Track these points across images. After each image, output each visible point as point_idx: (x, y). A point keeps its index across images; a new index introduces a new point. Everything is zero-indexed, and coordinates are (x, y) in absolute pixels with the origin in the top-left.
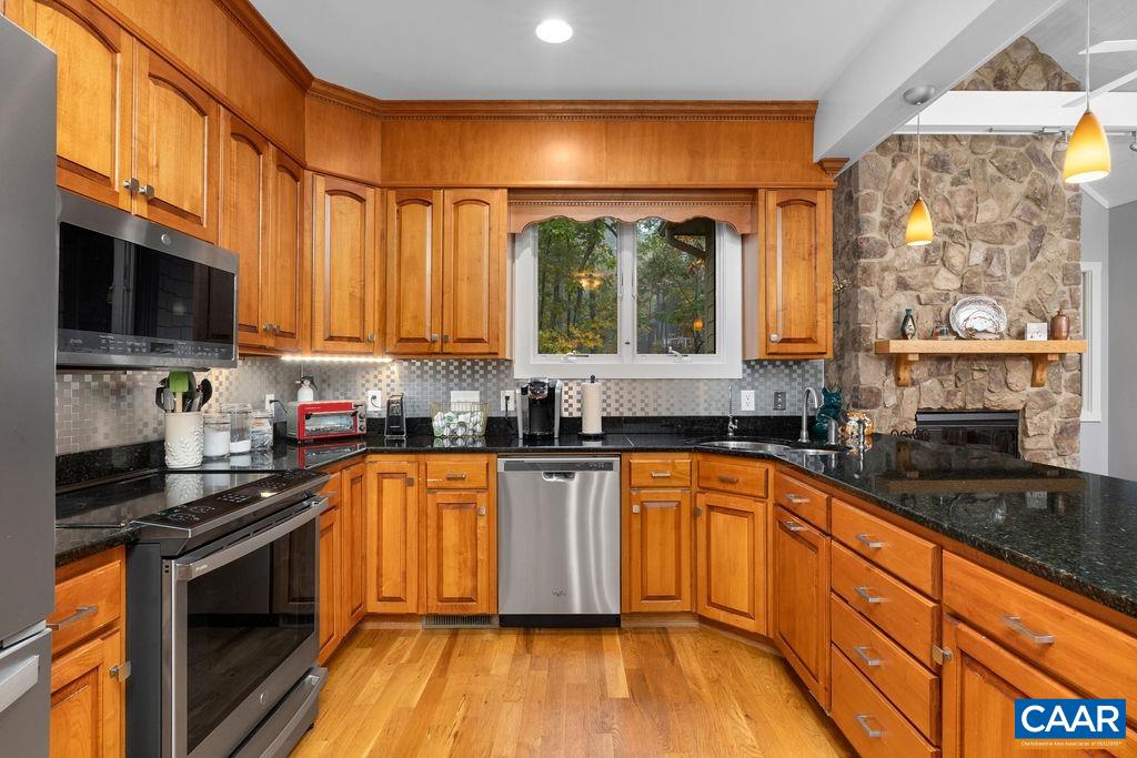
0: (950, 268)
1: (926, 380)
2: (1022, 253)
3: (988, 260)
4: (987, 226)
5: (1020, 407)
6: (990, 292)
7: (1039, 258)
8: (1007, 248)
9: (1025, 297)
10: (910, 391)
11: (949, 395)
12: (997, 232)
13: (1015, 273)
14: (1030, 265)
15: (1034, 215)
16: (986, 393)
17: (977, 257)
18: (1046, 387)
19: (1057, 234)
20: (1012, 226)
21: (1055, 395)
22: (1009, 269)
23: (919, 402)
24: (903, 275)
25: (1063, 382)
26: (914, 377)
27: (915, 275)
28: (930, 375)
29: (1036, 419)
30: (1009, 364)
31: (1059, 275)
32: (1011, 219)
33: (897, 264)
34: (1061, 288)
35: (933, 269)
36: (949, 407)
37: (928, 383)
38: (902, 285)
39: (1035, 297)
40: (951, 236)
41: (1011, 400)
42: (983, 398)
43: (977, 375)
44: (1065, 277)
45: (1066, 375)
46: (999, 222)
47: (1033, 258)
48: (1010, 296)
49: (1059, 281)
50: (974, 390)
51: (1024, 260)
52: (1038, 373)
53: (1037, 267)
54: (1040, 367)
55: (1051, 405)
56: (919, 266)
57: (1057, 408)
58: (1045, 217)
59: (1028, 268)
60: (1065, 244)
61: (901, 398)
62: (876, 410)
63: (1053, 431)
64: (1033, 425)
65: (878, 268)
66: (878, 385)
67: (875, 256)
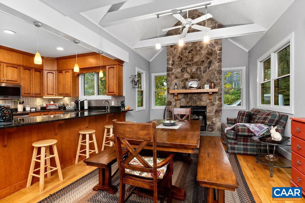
0: (188, 73)
1: (182, 99)
2: (206, 68)
3: (197, 70)
4: (196, 62)
5: (206, 105)
6: (197, 78)
7: (210, 69)
8: (202, 67)
9: (207, 78)
10: (178, 102)
11: (188, 102)
12: (199, 63)
13: (204, 73)
14: (208, 70)
15: (208, 58)
17: (194, 70)
18: (212, 100)
19: (215, 62)
20: (203, 61)
21: (215, 103)
22: (202, 72)
23: (180, 104)
24: (176, 75)
25: (217, 99)
26: (179, 98)
27: (179, 75)
28: (183, 98)
29: (209, 108)
30: (202, 95)
31: (216, 73)
32: (203, 60)
33: (175, 73)
34: (216, 75)
35: (183, 73)
36: (188, 105)
37: (182, 100)
38: (177, 78)
39: (209, 78)
40: (188, 65)
41: (203, 104)
42: (196, 103)
43: (194, 98)
44: (218, 73)
45: (217, 97)
46: (200, 61)
47: (209, 69)
48: (203, 78)
50: (194, 101)
53: (209, 71)
55: (214, 105)
56: (179, 73)
57: (215, 105)
58: (211, 58)
59: (207, 72)
60: (217, 64)
61: (176, 103)
62: (171, 106)
63: (214, 111)
64: (208, 110)
65: (171, 74)
66: (171, 100)
67: (170, 71)
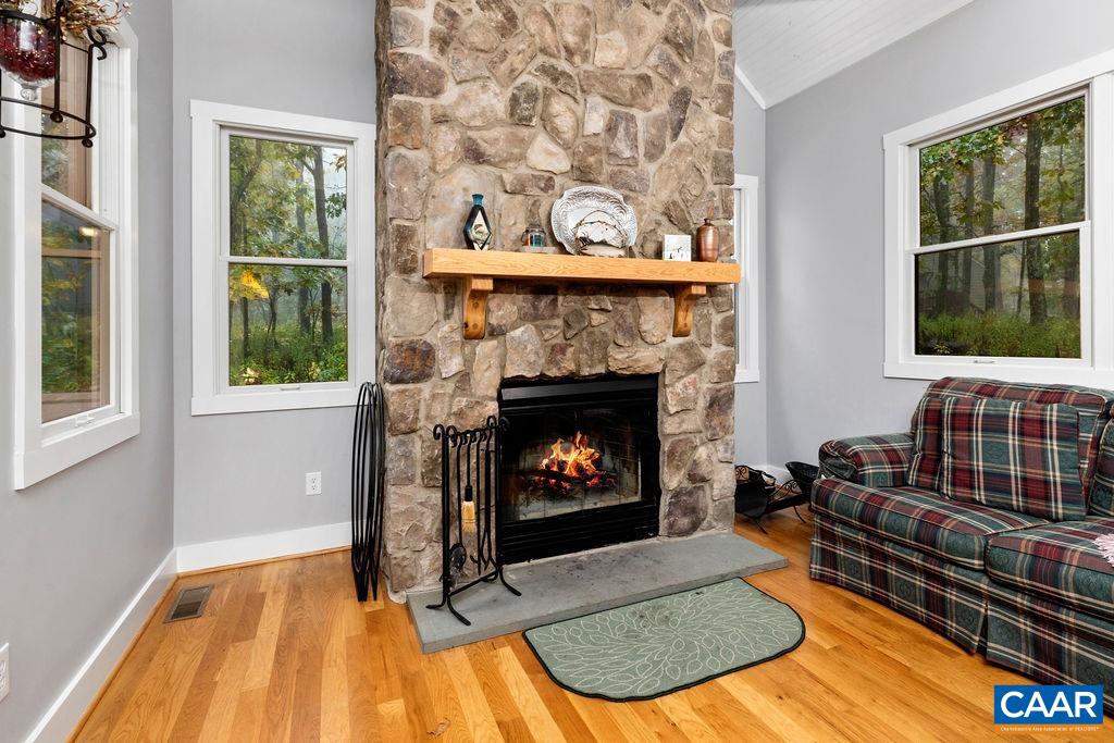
0: (554, 134)
1: (514, 328)
2: (660, 123)
3: (611, 129)
4: (609, 75)
5: (658, 368)
6: (613, 180)
7: (682, 138)
8: (639, 115)
9: (664, 195)
10: (486, 347)
11: (556, 351)
12: (626, 85)
13: (651, 157)
14: (670, 146)
15: (675, 69)
16: (612, 350)
17: (596, 123)
18: (692, 337)
19: (704, 105)
20: (645, 80)
21: (703, 350)
22: (642, 150)
23: (503, 367)
24: (473, 134)
25: (713, 328)
26: (493, 321)
27: (494, 139)
28: (524, 318)
29: (679, 386)
30: (644, 301)
31: (707, 167)
32: (644, 70)
33: (462, 113)
34: (711, 187)
35: (524, 132)
36: (553, 372)
37: (518, 332)
38: (475, 155)
39: (677, 197)
40: (555, 80)
41: (644, 358)
42: (605, 358)
43: (597, 318)
44: (716, 171)
45: (717, 319)
46: (628, 71)
47: (675, 136)
48: (644, 192)
49: (707, 176)
50: (592, 344)
51: (662, 137)
52: (681, 314)
53: (679, 151)
54: (684, 304)
55: (699, 364)
56: (499, 122)
57: (706, 369)
58: (689, 74)
59: (668, 152)
60: (715, 121)
61: (468, 361)
62: (426, 388)
63: (702, 403)
64: (671, 396)
65: (427, 115)
66: (428, 338)
67: (421, 93)
